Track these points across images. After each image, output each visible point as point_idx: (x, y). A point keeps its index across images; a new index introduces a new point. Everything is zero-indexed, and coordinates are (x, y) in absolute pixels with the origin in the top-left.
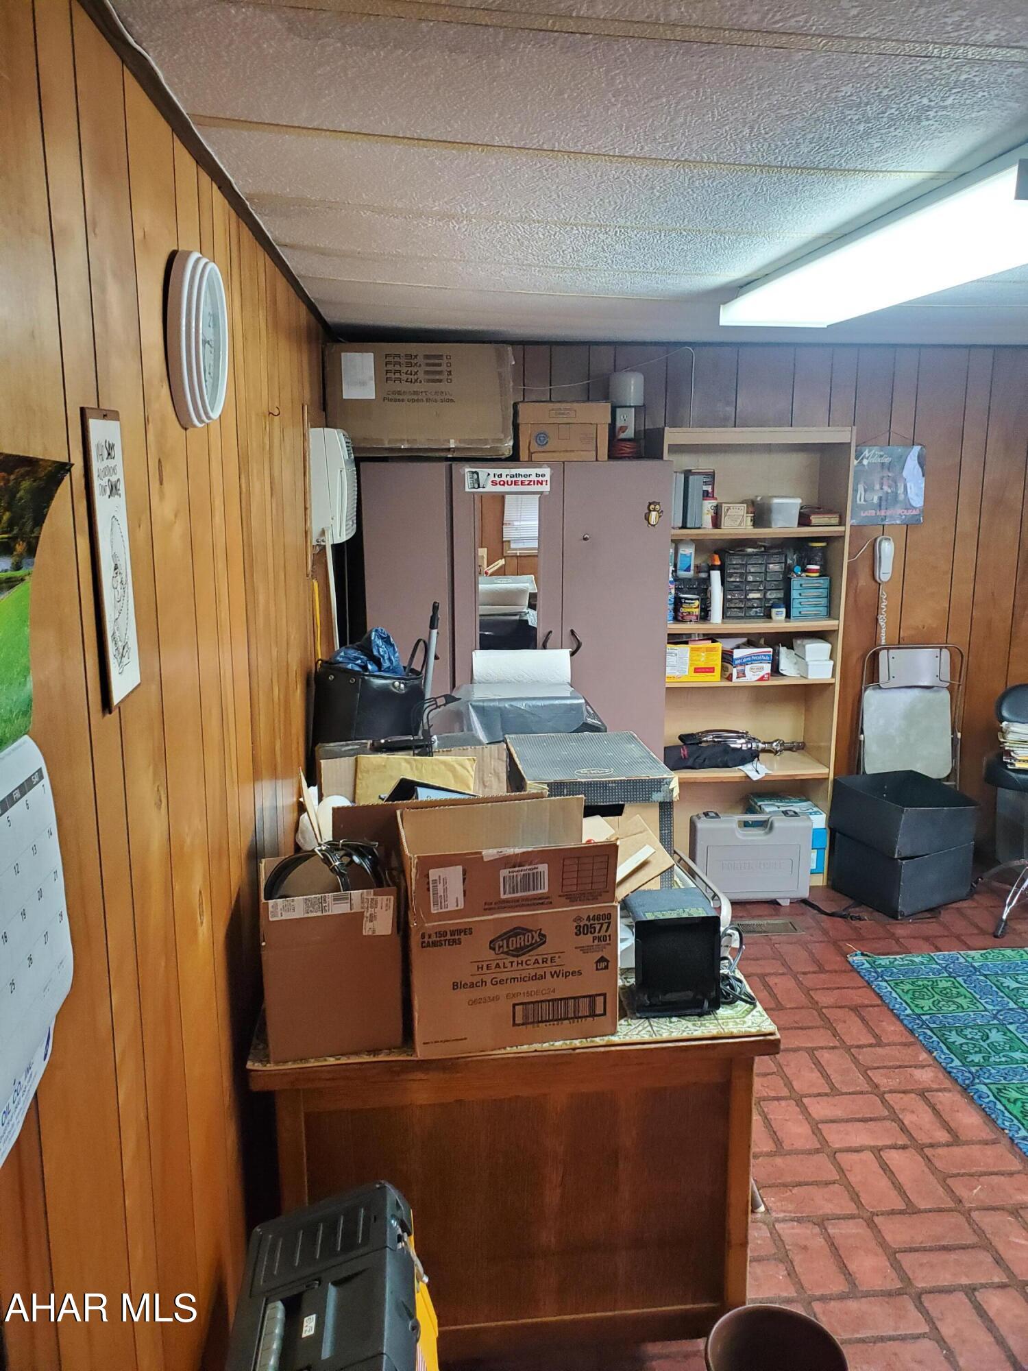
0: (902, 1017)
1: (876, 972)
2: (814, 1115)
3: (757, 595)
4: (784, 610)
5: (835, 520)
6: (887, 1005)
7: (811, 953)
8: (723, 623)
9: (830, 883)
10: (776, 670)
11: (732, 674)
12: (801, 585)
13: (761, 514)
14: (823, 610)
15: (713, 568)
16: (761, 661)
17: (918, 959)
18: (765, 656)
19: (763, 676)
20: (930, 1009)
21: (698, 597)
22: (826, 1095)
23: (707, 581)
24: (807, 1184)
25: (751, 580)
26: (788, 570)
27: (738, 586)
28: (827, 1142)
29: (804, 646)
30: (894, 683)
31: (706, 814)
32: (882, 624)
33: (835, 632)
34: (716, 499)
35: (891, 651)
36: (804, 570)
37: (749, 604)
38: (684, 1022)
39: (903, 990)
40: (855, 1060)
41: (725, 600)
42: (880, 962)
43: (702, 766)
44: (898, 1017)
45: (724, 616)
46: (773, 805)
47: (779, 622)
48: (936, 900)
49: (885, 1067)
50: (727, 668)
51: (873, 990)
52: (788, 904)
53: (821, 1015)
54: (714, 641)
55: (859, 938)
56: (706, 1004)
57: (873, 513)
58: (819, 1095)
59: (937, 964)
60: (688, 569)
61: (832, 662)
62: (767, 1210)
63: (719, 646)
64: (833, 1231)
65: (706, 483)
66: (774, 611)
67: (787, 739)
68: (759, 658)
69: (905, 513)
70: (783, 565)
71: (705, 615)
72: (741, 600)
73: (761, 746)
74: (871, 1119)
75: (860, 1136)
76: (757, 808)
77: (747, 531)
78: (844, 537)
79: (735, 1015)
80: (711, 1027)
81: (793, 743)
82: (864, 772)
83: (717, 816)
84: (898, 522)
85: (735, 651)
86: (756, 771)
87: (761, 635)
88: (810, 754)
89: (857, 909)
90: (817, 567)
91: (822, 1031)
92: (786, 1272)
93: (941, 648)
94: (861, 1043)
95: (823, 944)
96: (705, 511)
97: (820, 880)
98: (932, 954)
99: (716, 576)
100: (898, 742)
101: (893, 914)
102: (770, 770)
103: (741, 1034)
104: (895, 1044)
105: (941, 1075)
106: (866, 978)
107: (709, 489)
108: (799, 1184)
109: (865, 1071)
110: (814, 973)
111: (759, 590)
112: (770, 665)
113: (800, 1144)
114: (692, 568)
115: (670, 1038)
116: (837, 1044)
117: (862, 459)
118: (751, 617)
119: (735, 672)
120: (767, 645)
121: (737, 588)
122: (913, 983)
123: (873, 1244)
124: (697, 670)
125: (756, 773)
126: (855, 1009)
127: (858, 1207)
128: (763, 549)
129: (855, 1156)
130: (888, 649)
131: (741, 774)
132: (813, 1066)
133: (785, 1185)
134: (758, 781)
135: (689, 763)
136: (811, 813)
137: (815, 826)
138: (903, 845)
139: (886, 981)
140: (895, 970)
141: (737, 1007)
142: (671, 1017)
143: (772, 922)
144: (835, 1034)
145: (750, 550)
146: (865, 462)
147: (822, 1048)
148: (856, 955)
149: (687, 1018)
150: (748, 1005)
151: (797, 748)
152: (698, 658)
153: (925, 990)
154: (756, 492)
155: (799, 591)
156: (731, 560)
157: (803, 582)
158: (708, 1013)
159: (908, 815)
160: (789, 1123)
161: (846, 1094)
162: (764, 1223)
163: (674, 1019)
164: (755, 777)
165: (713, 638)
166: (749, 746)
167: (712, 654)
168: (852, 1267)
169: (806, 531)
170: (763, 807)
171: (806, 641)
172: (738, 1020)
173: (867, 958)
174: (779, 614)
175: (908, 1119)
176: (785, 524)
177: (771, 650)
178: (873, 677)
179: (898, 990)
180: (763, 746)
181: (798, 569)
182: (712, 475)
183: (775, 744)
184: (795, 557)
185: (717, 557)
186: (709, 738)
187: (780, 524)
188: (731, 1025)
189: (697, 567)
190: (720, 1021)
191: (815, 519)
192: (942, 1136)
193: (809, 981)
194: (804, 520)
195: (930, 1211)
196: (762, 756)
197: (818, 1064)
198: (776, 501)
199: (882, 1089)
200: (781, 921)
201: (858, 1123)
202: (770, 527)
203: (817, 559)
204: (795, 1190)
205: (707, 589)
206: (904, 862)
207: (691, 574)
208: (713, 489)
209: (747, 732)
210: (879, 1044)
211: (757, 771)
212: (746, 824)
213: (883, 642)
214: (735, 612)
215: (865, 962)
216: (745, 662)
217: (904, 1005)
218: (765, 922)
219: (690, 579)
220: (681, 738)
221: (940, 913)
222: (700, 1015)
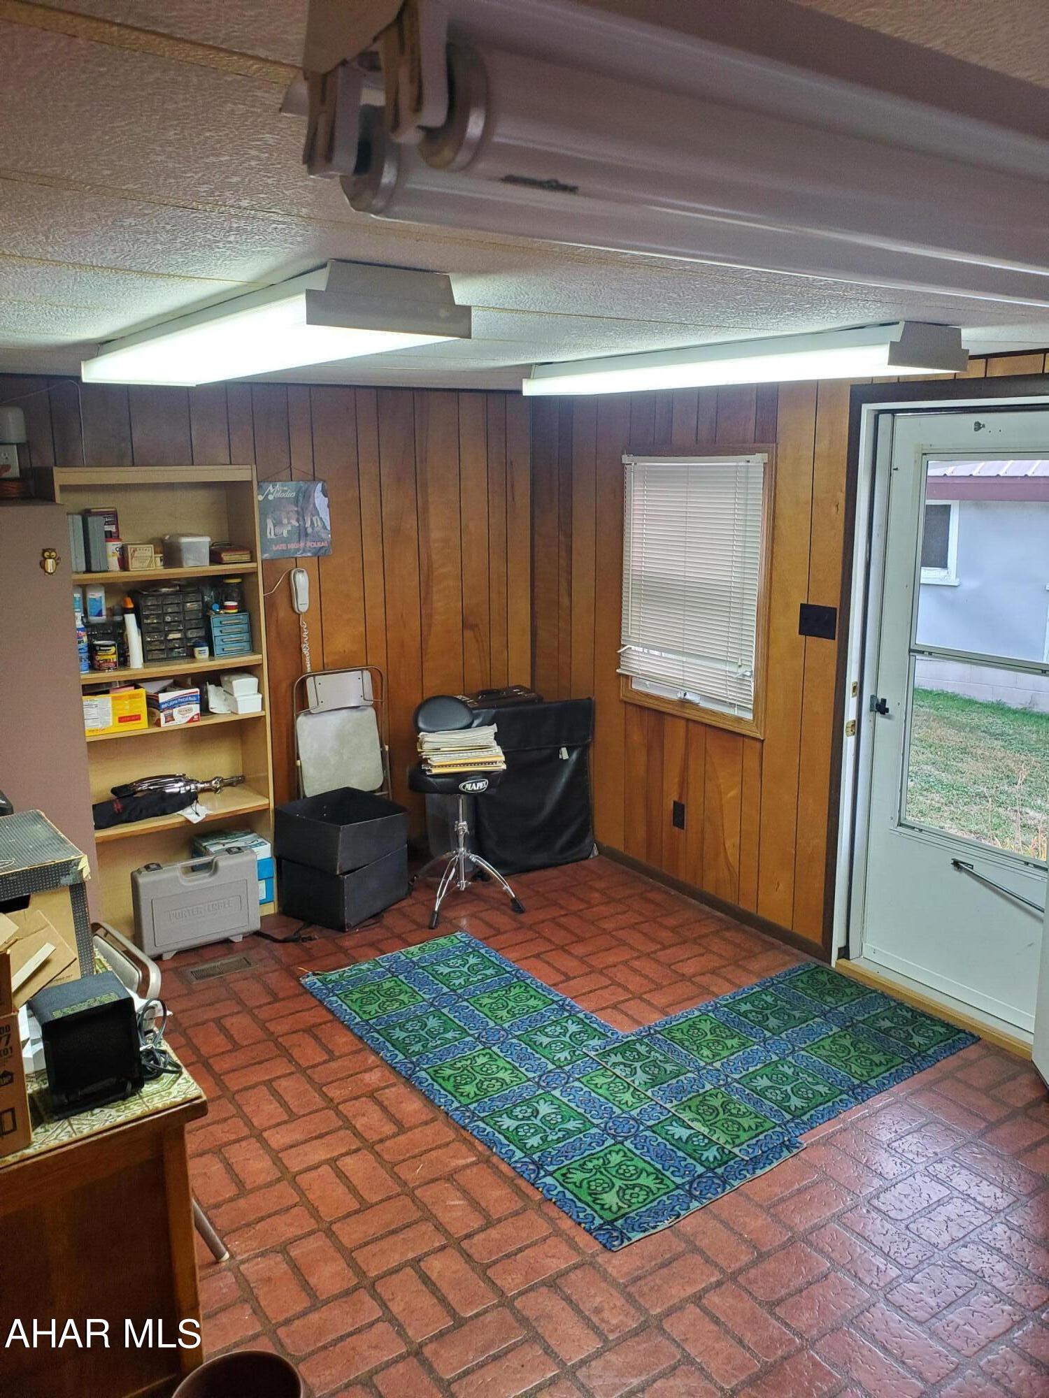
0: (352, 1027)
1: (327, 989)
2: (275, 1145)
3: (178, 636)
4: (207, 648)
5: (246, 557)
6: (338, 1018)
7: (265, 985)
8: (145, 668)
9: (281, 909)
10: (205, 710)
11: (159, 720)
12: (221, 622)
13: (171, 554)
14: (246, 646)
15: (127, 611)
16: (189, 702)
17: (364, 967)
18: (192, 696)
19: (193, 717)
20: (377, 1012)
21: (113, 642)
22: (285, 1122)
23: (122, 624)
24: (269, 1216)
25: (169, 620)
26: (206, 608)
27: (156, 628)
28: (287, 1168)
29: (231, 683)
30: (323, 707)
31: (147, 867)
32: (305, 652)
33: (260, 665)
34: (121, 540)
35: (317, 677)
36: (223, 607)
37: (171, 645)
38: (106, 1110)
39: (352, 1000)
40: (310, 1080)
41: (144, 643)
42: (330, 977)
43: (138, 818)
44: (348, 1027)
45: (145, 660)
46: (218, 843)
47: (203, 661)
48: (378, 905)
49: (338, 1080)
50: (154, 713)
51: (325, 1006)
52: (241, 940)
53: (278, 1045)
54: (137, 687)
55: (309, 959)
56: (129, 1086)
57: (283, 546)
58: (279, 1124)
59: (382, 967)
60: (100, 614)
61: (260, 696)
62: (232, 1257)
63: (142, 692)
64: (295, 1253)
65: (108, 523)
66: (197, 650)
67: (225, 775)
68: (187, 699)
69: (315, 545)
70: (200, 603)
71: (124, 660)
72: (161, 642)
73: (200, 786)
74: (327, 1134)
75: (318, 1153)
76: (203, 849)
77: (157, 572)
78: (257, 573)
79: (161, 1089)
80: (136, 1108)
81: (232, 778)
82: (305, 796)
83: (159, 867)
84: (309, 554)
85: (161, 695)
86: (195, 814)
87: (186, 676)
88: (249, 786)
89: (308, 930)
90: (235, 604)
91: (279, 1060)
92: (251, 1311)
93: (362, 670)
94: (316, 1062)
95: (277, 973)
96: (110, 553)
97: (271, 909)
98: (377, 959)
99: (131, 620)
100: (333, 762)
101: (341, 928)
102: (210, 810)
103: (167, 1107)
104: (346, 1055)
105: (387, 1073)
106: (318, 997)
107: (113, 528)
108: (262, 1219)
109: (319, 1088)
110: (269, 1003)
111: (180, 631)
112: (198, 706)
113: (262, 1179)
114: (104, 612)
115: (92, 1132)
116: (293, 1069)
117: (267, 495)
118: (175, 658)
119: (162, 716)
120: (195, 685)
121: (156, 630)
122: (361, 992)
123: (332, 1252)
124: (122, 720)
125: (196, 816)
126: (310, 1030)
127: (317, 1222)
128: (178, 588)
129: (314, 1174)
130: (314, 676)
131: (181, 819)
132: (272, 1098)
133: (248, 1225)
134: (200, 823)
135: (124, 817)
136: (256, 846)
137: (259, 858)
138: (343, 861)
139: (337, 995)
140: (344, 983)
141: (162, 1079)
142: (92, 1109)
143: (226, 961)
144: (291, 1059)
145: (164, 590)
146: (271, 497)
147: (279, 1077)
148: (308, 976)
149: (110, 1106)
150: (174, 1075)
151: (237, 782)
152: (121, 707)
153: (372, 995)
154: (163, 529)
155: (220, 629)
156: (145, 602)
157: (222, 619)
158: (133, 1094)
159: (346, 832)
160: (251, 1162)
161: (304, 1116)
162: (230, 1270)
163: (97, 1111)
164: (195, 819)
165: (135, 684)
166: (188, 788)
167: (136, 701)
168: (313, 1281)
169: (218, 569)
170: (208, 847)
171: (233, 677)
172: (163, 1093)
173: (319, 977)
174: (202, 653)
175: (359, 1123)
176: (196, 562)
177: (197, 690)
178: (303, 704)
179: (347, 1002)
180: (203, 786)
181: (216, 607)
182: (115, 515)
183: (214, 782)
184: (212, 594)
185: (129, 600)
186: (145, 787)
187: (191, 563)
188: (156, 1100)
189: (109, 609)
190: (145, 1099)
191: (226, 557)
192: (389, 1129)
193: (263, 1014)
194: (215, 558)
195: (382, 1201)
196: (200, 797)
197: (275, 1094)
198: (184, 540)
199: (336, 1101)
200: (235, 959)
201: (315, 1141)
202: (180, 566)
203: (235, 595)
204: (258, 1227)
205: (123, 633)
206: (345, 877)
207: (103, 618)
208: (117, 528)
209: (184, 775)
210: (332, 1058)
211: (197, 814)
212: (194, 869)
213: (309, 670)
214: (156, 655)
215: (317, 981)
216: (173, 705)
217: (354, 1014)
218: (219, 963)
219: (103, 624)
220: (114, 791)
221: (383, 916)
222: (124, 1098)
